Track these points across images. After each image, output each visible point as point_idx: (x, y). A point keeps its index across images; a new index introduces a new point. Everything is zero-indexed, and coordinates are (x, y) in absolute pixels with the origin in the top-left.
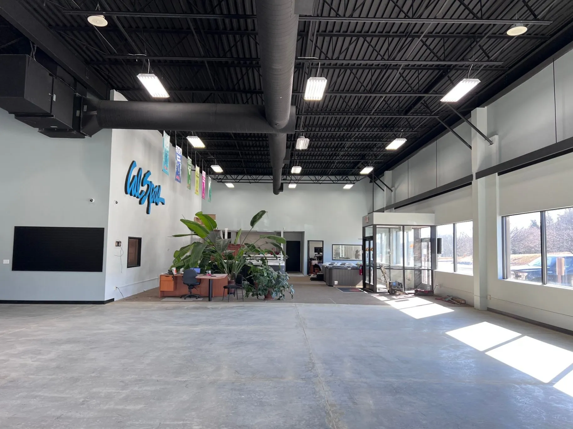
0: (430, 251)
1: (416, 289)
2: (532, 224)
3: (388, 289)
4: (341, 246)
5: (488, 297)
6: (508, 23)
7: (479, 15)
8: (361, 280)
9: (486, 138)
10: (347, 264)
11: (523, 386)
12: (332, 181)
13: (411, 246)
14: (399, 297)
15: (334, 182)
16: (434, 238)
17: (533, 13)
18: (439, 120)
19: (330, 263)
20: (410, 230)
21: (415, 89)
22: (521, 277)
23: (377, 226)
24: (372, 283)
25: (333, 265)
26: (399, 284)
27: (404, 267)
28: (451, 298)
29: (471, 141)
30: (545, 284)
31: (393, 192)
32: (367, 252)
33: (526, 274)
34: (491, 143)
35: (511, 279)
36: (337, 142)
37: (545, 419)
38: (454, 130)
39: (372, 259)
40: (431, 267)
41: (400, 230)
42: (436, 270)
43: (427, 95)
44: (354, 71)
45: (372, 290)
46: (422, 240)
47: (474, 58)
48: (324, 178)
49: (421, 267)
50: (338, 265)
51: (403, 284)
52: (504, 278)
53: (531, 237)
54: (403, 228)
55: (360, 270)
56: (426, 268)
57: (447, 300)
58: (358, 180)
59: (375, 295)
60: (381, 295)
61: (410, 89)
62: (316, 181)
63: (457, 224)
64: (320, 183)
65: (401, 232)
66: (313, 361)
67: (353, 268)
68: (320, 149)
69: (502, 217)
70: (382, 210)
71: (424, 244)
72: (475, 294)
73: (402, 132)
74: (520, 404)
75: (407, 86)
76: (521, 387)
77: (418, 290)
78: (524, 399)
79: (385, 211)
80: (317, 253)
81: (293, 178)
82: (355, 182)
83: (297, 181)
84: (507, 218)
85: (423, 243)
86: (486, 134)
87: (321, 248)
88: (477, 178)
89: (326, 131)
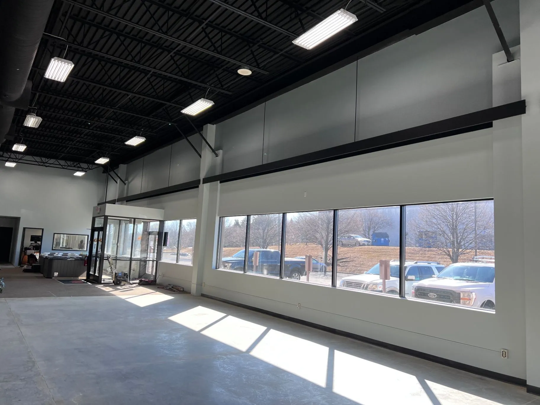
0: (157, 243)
1: (140, 279)
2: (235, 223)
3: (114, 279)
4: (62, 235)
5: (203, 284)
6: (239, 63)
7: (219, 49)
8: (85, 271)
9: (213, 151)
10: (70, 254)
11: (229, 356)
12: (62, 165)
13: (139, 239)
14: (124, 287)
15: (64, 167)
16: (162, 231)
17: (256, 61)
18: (176, 127)
19: (49, 253)
20: (140, 223)
21: (159, 94)
22: (226, 267)
23: (109, 217)
24: (97, 274)
25: (53, 255)
26: (125, 274)
27: (131, 258)
28: (172, 286)
29: (201, 151)
30: (245, 273)
31: (126, 186)
32: (95, 243)
33: (230, 264)
34: (217, 155)
35: (221, 269)
36: (72, 128)
37: (244, 380)
38: (188, 138)
39: (99, 250)
40: (156, 259)
41: (130, 223)
42: (160, 261)
43: (168, 103)
44: (103, 63)
45: (97, 280)
46: (149, 233)
47: (211, 82)
48: (52, 161)
49: (147, 258)
50: (59, 255)
51: (128, 274)
52: (216, 268)
53: (234, 234)
54: (134, 221)
55: (85, 261)
56: (152, 259)
57: (168, 288)
58: (91, 169)
59: (99, 286)
60: (106, 286)
61: (154, 94)
62: (42, 164)
63: (183, 220)
64: (46, 166)
65: (132, 225)
66: (33, 360)
67: (77, 259)
68: (52, 131)
69: (220, 217)
70: (113, 202)
71: (152, 237)
72: (192, 282)
73: (142, 131)
74: (228, 371)
75: (152, 90)
76: (228, 358)
77: (143, 279)
78: (230, 367)
79: (116, 203)
80: (33, 242)
81: (13, 156)
82: (87, 170)
83: (17, 160)
84: (224, 218)
85: (150, 236)
86: (213, 147)
87: (40, 236)
88: (203, 183)
89: (62, 114)
